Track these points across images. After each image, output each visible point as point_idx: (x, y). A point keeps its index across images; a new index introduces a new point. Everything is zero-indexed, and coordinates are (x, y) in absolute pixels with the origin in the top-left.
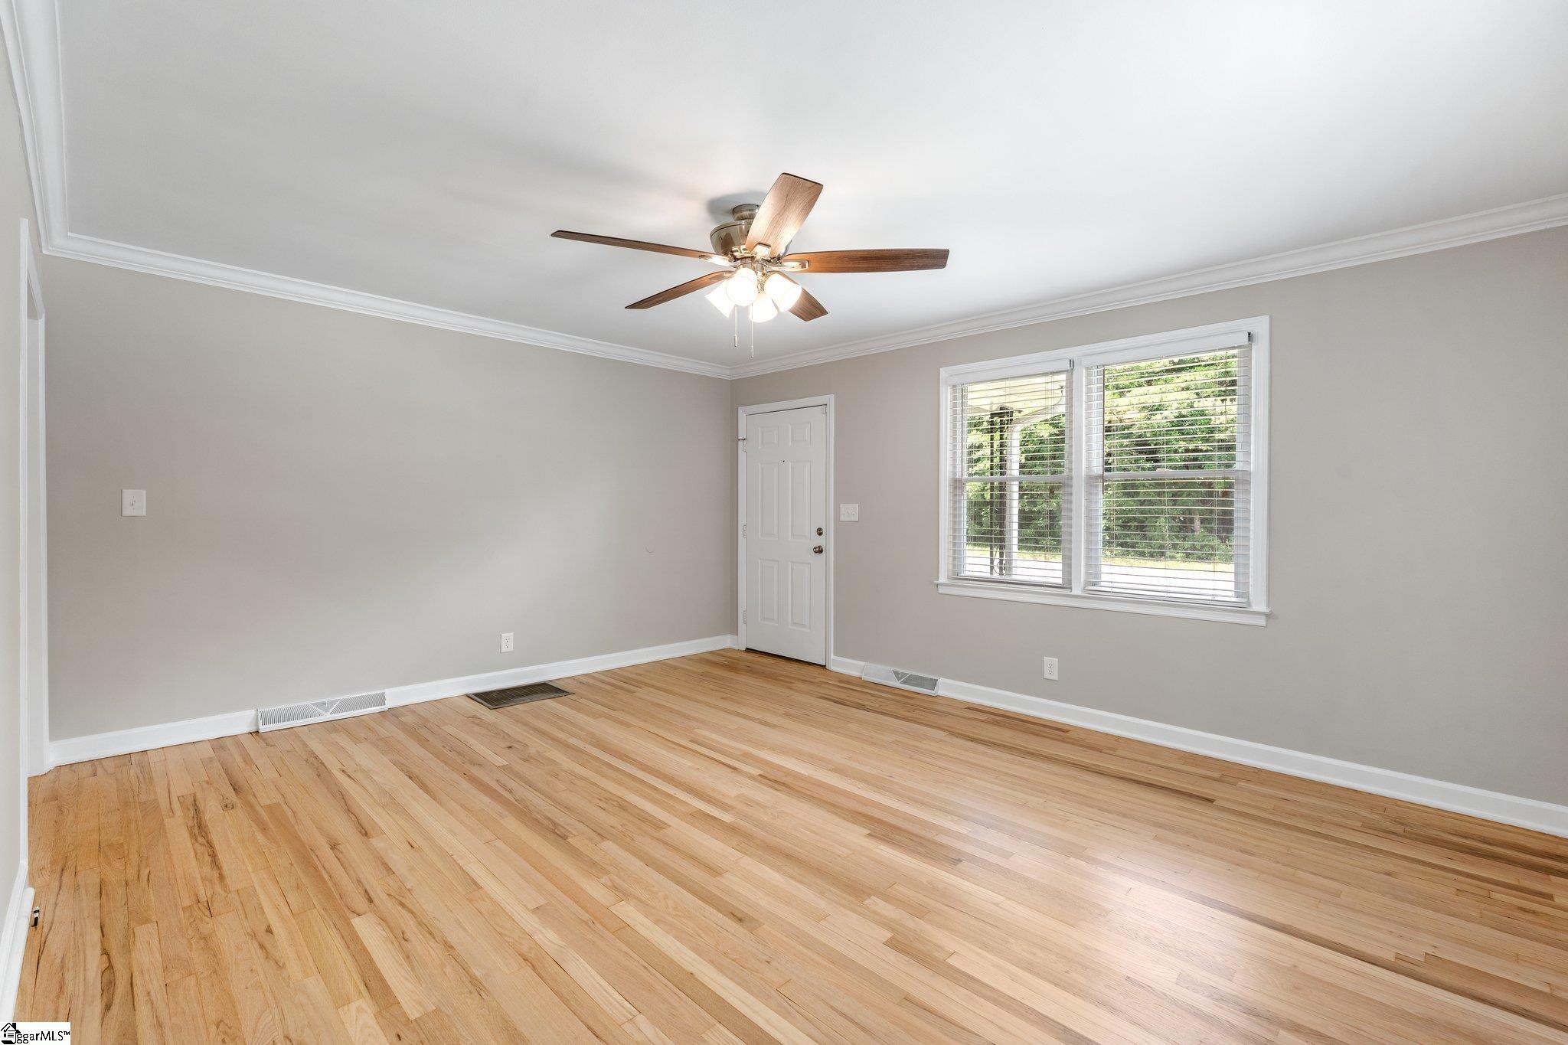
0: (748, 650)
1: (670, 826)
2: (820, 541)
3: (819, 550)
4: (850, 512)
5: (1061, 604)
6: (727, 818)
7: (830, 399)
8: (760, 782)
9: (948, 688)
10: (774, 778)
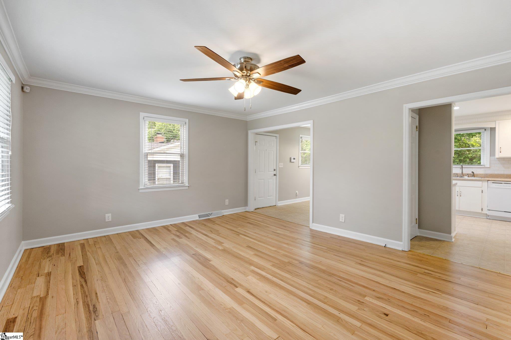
1: (271, 266)
6: (252, 268)
8: (238, 283)
10: (231, 285)
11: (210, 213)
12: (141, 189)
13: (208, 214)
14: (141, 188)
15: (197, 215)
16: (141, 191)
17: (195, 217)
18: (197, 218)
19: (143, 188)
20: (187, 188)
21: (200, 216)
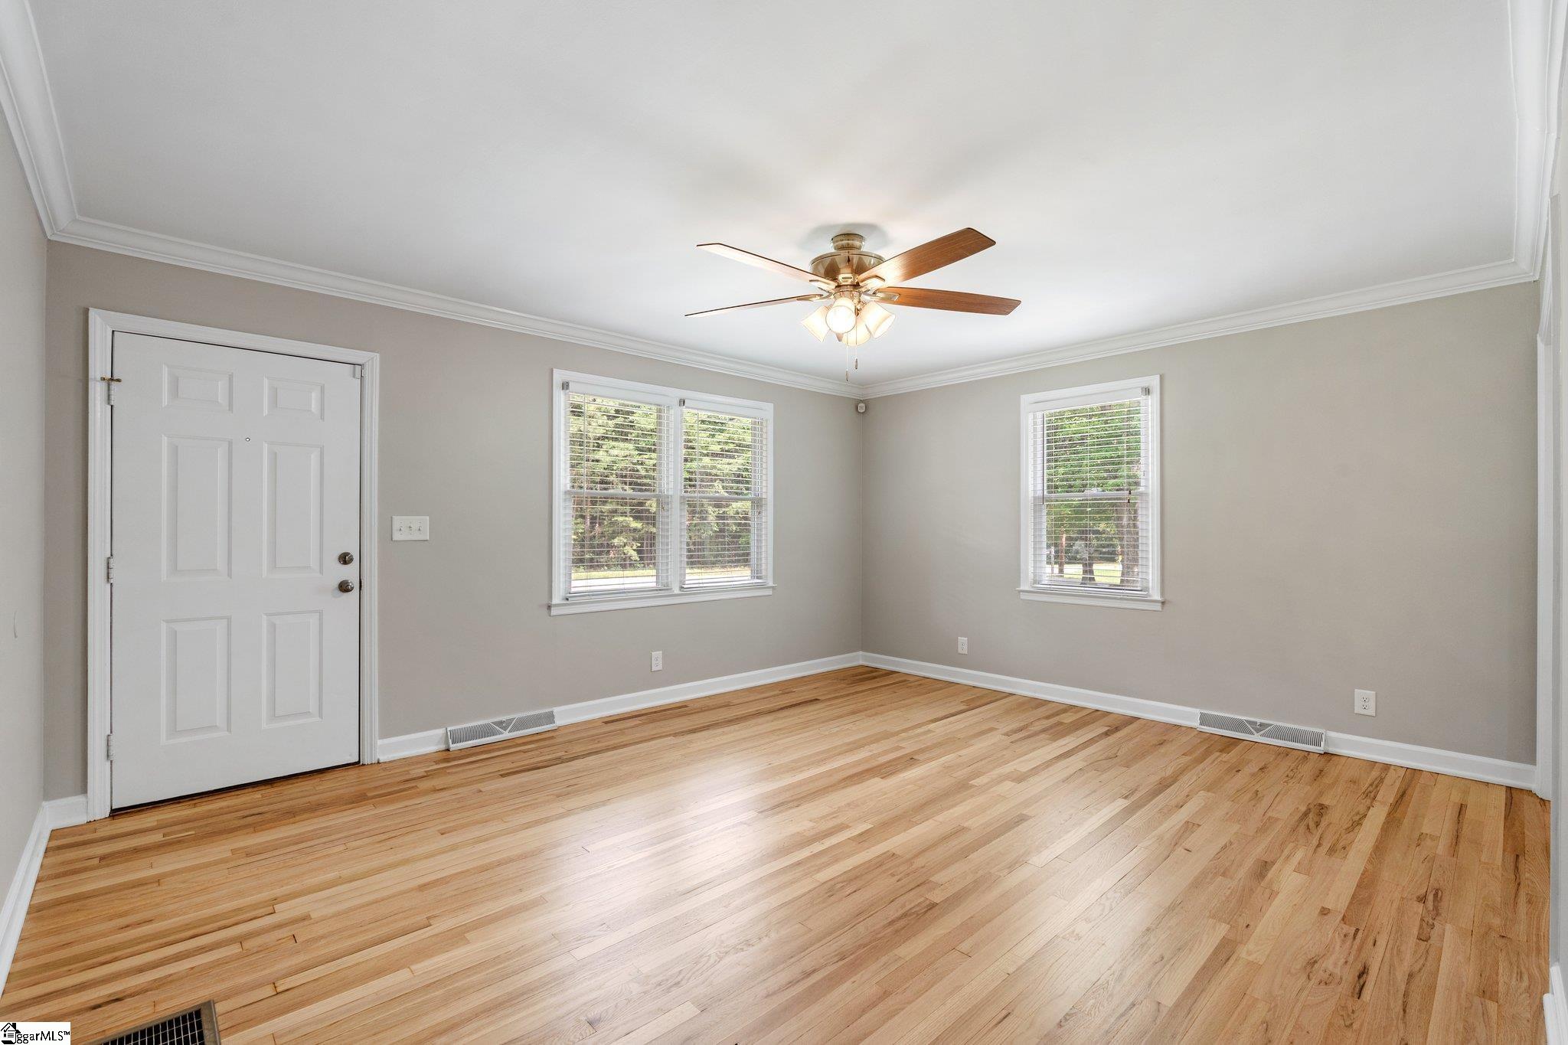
0: (116, 813)
2: (350, 573)
3: (344, 587)
4: (411, 527)
5: (650, 605)
7: (372, 360)
9: (567, 715)
11: (1259, 721)
12: (1024, 591)
13: (1250, 722)
14: (1022, 588)
15: (1197, 712)
16: (1023, 596)
17: (1188, 716)
18: (1195, 723)
19: (1027, 588)
20: (1158, 607)
21: (1205, 720)
